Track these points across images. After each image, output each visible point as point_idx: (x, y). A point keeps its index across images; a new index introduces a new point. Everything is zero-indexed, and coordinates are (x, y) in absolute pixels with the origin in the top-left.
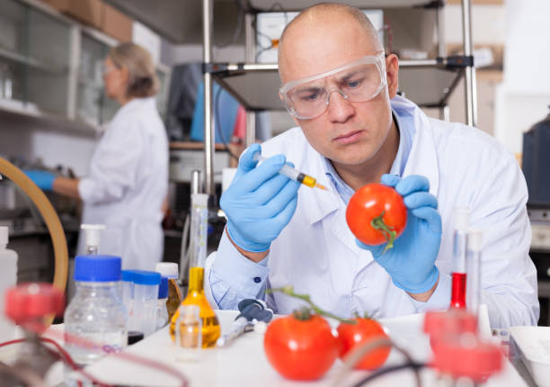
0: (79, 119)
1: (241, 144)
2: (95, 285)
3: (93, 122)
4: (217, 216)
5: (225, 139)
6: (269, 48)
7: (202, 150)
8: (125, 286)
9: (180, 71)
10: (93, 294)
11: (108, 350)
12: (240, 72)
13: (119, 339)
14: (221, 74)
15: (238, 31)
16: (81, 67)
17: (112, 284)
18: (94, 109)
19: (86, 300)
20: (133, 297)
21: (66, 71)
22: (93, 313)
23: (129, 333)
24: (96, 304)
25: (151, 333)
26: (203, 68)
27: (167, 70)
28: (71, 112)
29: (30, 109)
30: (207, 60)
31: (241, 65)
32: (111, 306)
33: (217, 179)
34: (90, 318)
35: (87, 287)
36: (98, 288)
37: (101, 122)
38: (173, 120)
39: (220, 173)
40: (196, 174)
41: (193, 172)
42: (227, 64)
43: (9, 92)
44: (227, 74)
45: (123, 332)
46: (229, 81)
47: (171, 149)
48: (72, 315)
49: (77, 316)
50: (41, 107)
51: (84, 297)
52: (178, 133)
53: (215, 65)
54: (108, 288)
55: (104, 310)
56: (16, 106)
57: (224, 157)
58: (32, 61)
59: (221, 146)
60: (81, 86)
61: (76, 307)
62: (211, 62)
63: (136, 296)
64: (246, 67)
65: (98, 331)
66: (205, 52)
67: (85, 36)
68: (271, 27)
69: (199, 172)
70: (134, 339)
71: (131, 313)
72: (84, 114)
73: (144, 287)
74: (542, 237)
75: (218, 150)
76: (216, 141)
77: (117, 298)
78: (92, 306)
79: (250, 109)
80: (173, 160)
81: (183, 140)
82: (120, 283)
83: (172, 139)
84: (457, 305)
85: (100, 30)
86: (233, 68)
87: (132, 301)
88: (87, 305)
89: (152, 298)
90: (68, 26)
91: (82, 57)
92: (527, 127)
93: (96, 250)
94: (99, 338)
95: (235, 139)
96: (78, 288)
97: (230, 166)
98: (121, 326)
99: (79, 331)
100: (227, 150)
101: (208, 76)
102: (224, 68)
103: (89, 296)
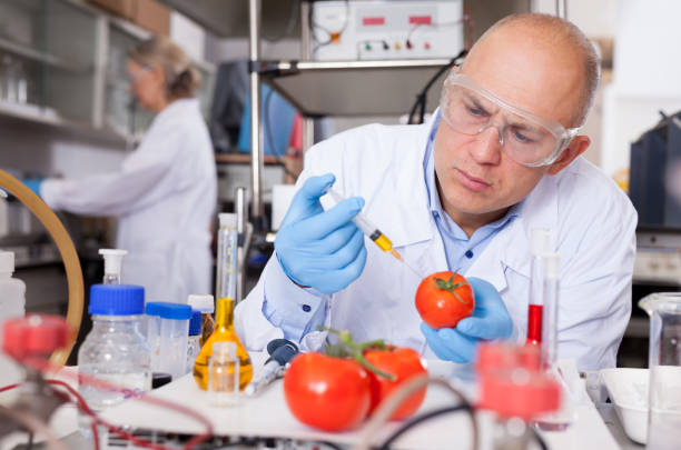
0: (106, 127)
1: (299, 156)
2: (113, 318)
3: (123, 130)
4: (264, 241)
5: (277, 150)
6: (327, 43)
7: (249, 163)
8: (152, 321)
9: (227, 70)
10: (112, 330)
11: (129, 394)
12: (294, 72)
13: (142, 382)
14: (270, 74)
15: (293, 23)
16: (109, 66)
17: (133, 317)
18: (124, 115)
19: (104, 336)
20: (159, 334)
21: (90, 70)
22: (111, 352)
23: (154, 375)
24: (115, 341)
25: (180, 376)
26: (250, 66)
27: (212, 68)
28: (98, 119)
29: (49, 116)
30: (254, 57)
31: (294, 63)
32: (133, 343)
33: (266, 198)
34: (108, 357)
35: (104, 321)
36: (117, 322)
37: (133, 130)
38: (219, 129)
39: (270, 191)
40: (240, 192)
41: (237, 190)
42: (278, 62)
43: (23, 95)
44: (278, 73)
45: (146, 375)
46: (280, 81)
47: (219, 163)
48: (87, 353)
49: (92, 355)
50: (62, 113)
51: (101, 332)
52: (224, 143)
53: (263, 63)
54: (128, 323)
55: (124, 348)
56: (32, 112)
57: (277, 172)
58: (50, 59)
59: (272, 158)
60: (109, 88)
61: (92, 344)
62: (259, 60)
63: (163, 332)
64: (301, 66)
65: (118, 372)
66: (253, 47)
67: (113, 28)
68: (331, 17)
69: (244, 189)
70: (159, 382)
71: (157, 352)
72: (112, 121)
73: (173, 322)
74: (654, 267)
75: (268, 164)
76: (266, 154)
77: (140, 335)
78: (110, 342)
79: (307, 115)
80: (221, 175)
81: (230, 152)
82: (143, 317)
83: (218, 151)
84: (535, 342)
85: (132, 21)
86: (284, 66)
87: (158, 339)
88: (104, 342)
89: (182, 334)
90: (93, 17)
91: (110, 53)
92: (635, 136)
93: (117, 279)
94: (118, 380)
95: (291, 151)
96: (95, 323)
97: (285, 182)
98: (145, 366)
99: (96, 371)
100: (279, 164)
101: (255, 77)
102: (274, 67)
103: (107, 332)
